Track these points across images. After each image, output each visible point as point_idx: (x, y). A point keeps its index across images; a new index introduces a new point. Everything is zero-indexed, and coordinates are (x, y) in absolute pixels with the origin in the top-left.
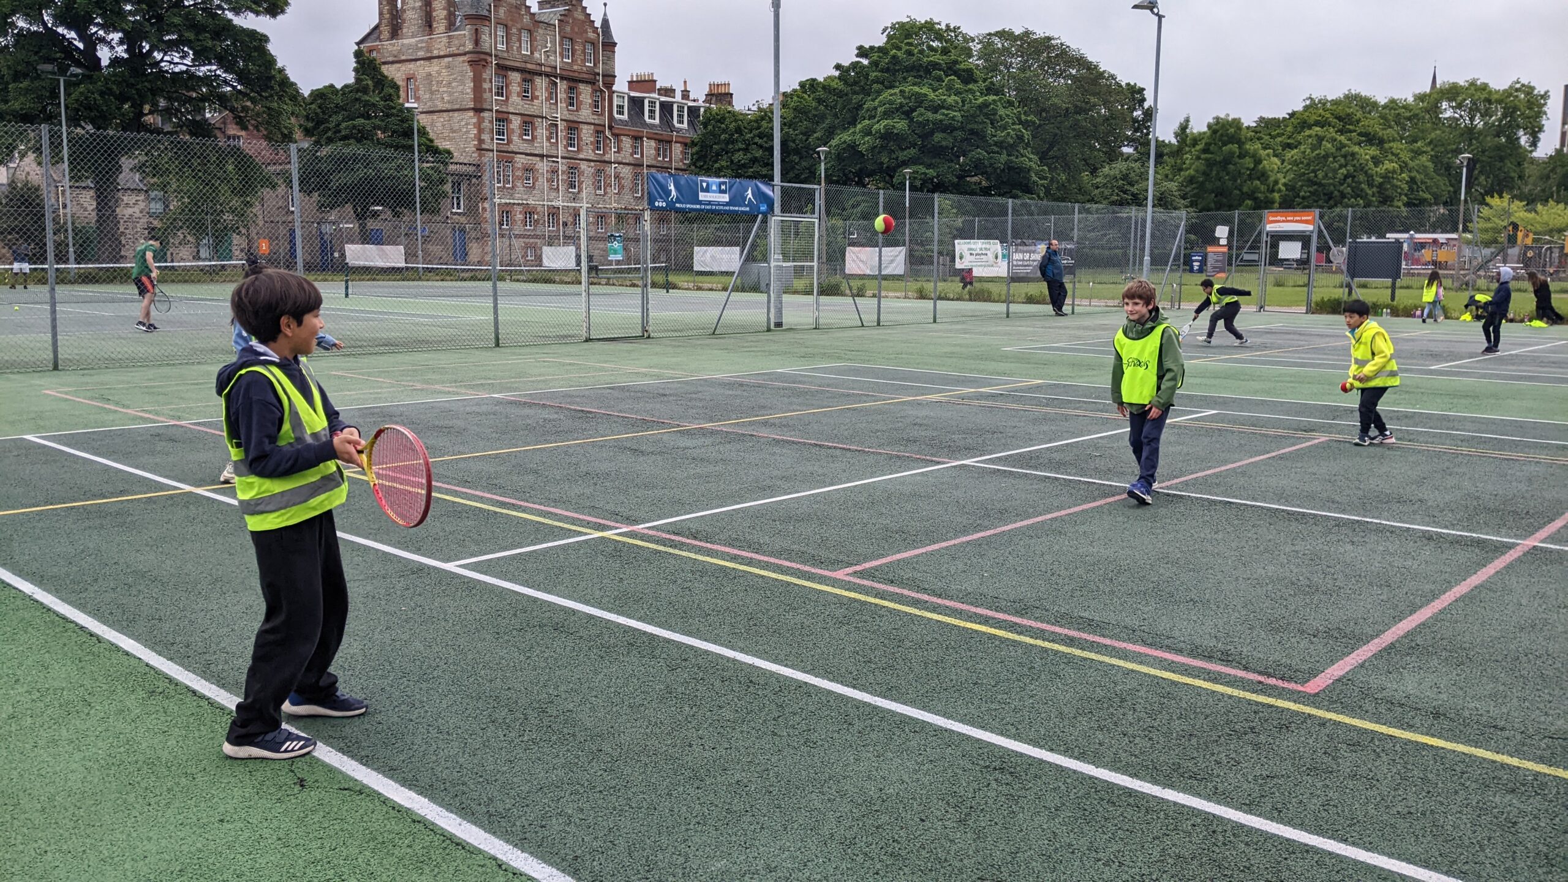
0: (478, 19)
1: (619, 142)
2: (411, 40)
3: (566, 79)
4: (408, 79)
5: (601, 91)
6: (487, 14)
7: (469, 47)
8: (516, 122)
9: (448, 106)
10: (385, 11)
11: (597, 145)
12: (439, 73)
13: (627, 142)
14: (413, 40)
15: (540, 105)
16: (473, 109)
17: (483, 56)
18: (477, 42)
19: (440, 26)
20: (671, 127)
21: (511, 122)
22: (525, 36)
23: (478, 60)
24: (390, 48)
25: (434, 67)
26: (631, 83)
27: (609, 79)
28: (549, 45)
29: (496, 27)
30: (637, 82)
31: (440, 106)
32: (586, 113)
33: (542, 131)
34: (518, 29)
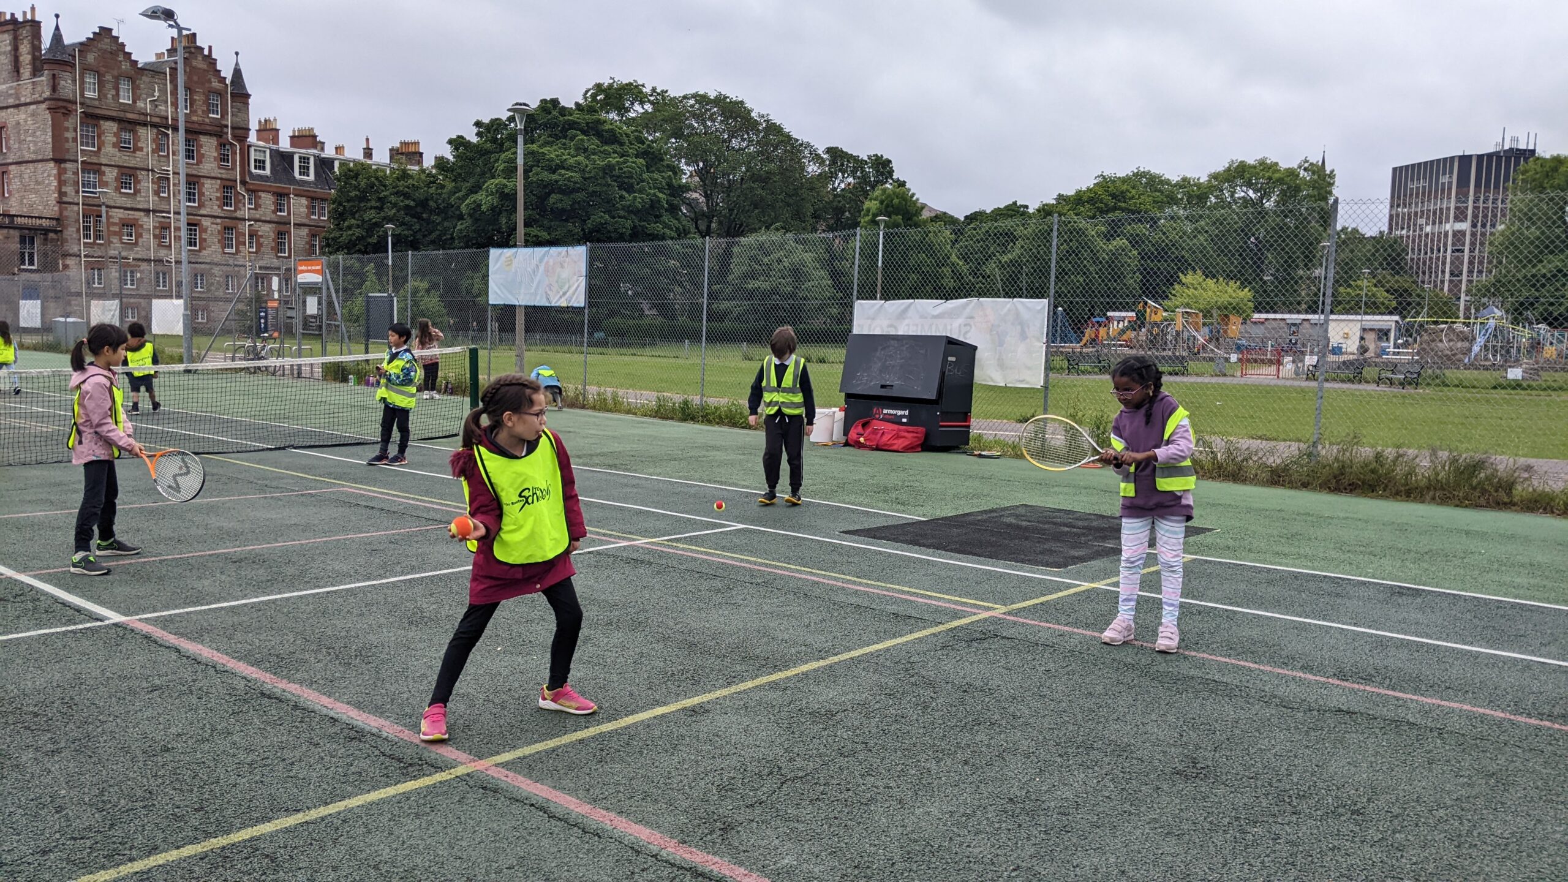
0: (61, 64)
1: (256, 198)
4: (2, 128)
5: (231, 144)
9: (33, 157)
11: (225, 201)
12: (25, 120)
13: (267, 200)
14: (4, 87)
15: (144, 156)
16: (53, 160)
17: (61, 104)
18: (54, 89)
19: (26, 72)
20: (331, 185)
21: (104, 173)
22: (124, 86)
23: (60, 107)
25: (21, 115)
26: (292, 138)
27: (242, 132)
28: (156, 94)
29: (82, 74)
30: (298, 137)
31: (27, 156)
32: (209, 166)
33: (147, 184)
34: (114, 77)
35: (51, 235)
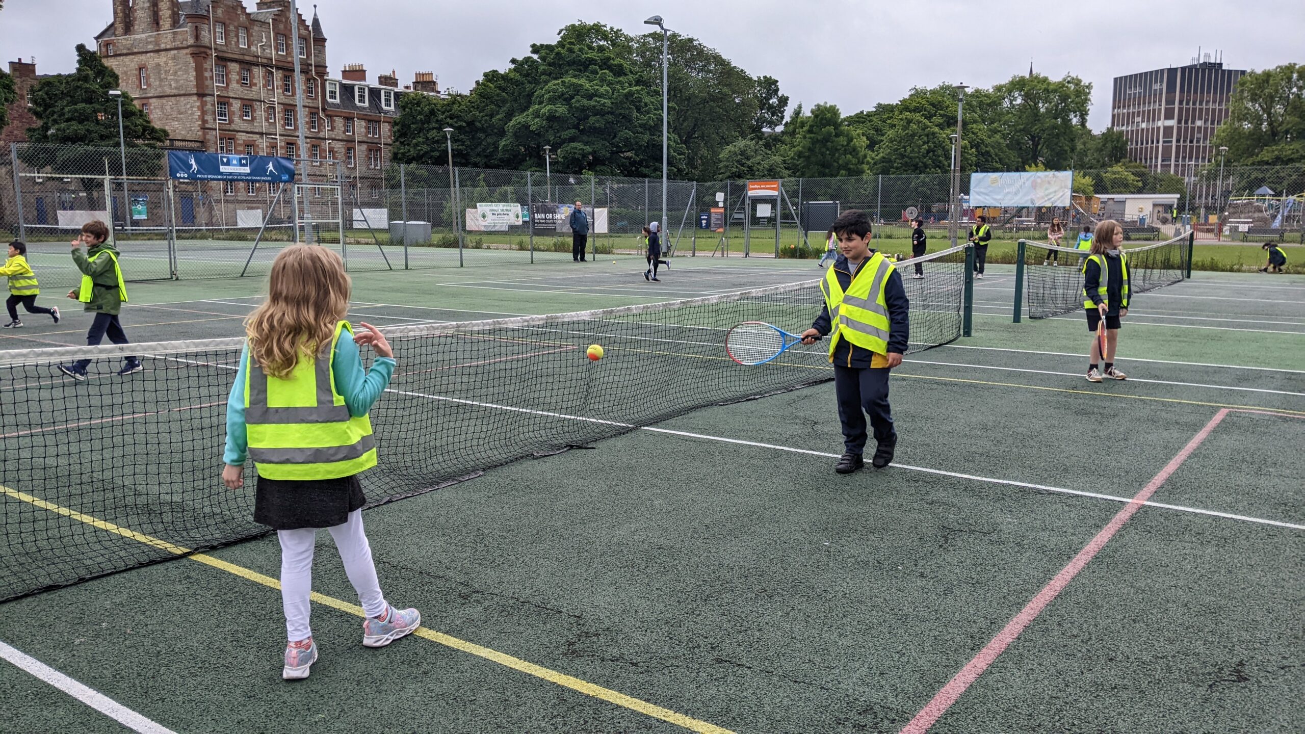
0: (198, 18)
1: (333, 122)
2: (141, 35)
3: (281, 69)
4: (141, 69)
5: (314, 79)
6: (205, 13)
7: (191, 41)
8: (236, 105)
9: (175, 92)
10: (119, 11)
11: (312, 124)
12: (166, 63)
13: (339, 122)
14: (143, 36)
15: (259, 89)
16: (196, 94)
17: (203, 50)
18: (197, 37)
19: (166, 23)
20: (380, 110)
21: (231, 105)
22: (242, 34)
23: (200, 52)
24: (124, 42)
25: (162, 59)
26: (344, 72)
27: (322, 70)
28: (264, 40)
29: (214, 25)
30: (349, 71)
31: (168, 91)
32: (300, 98)
34: (235, 27)
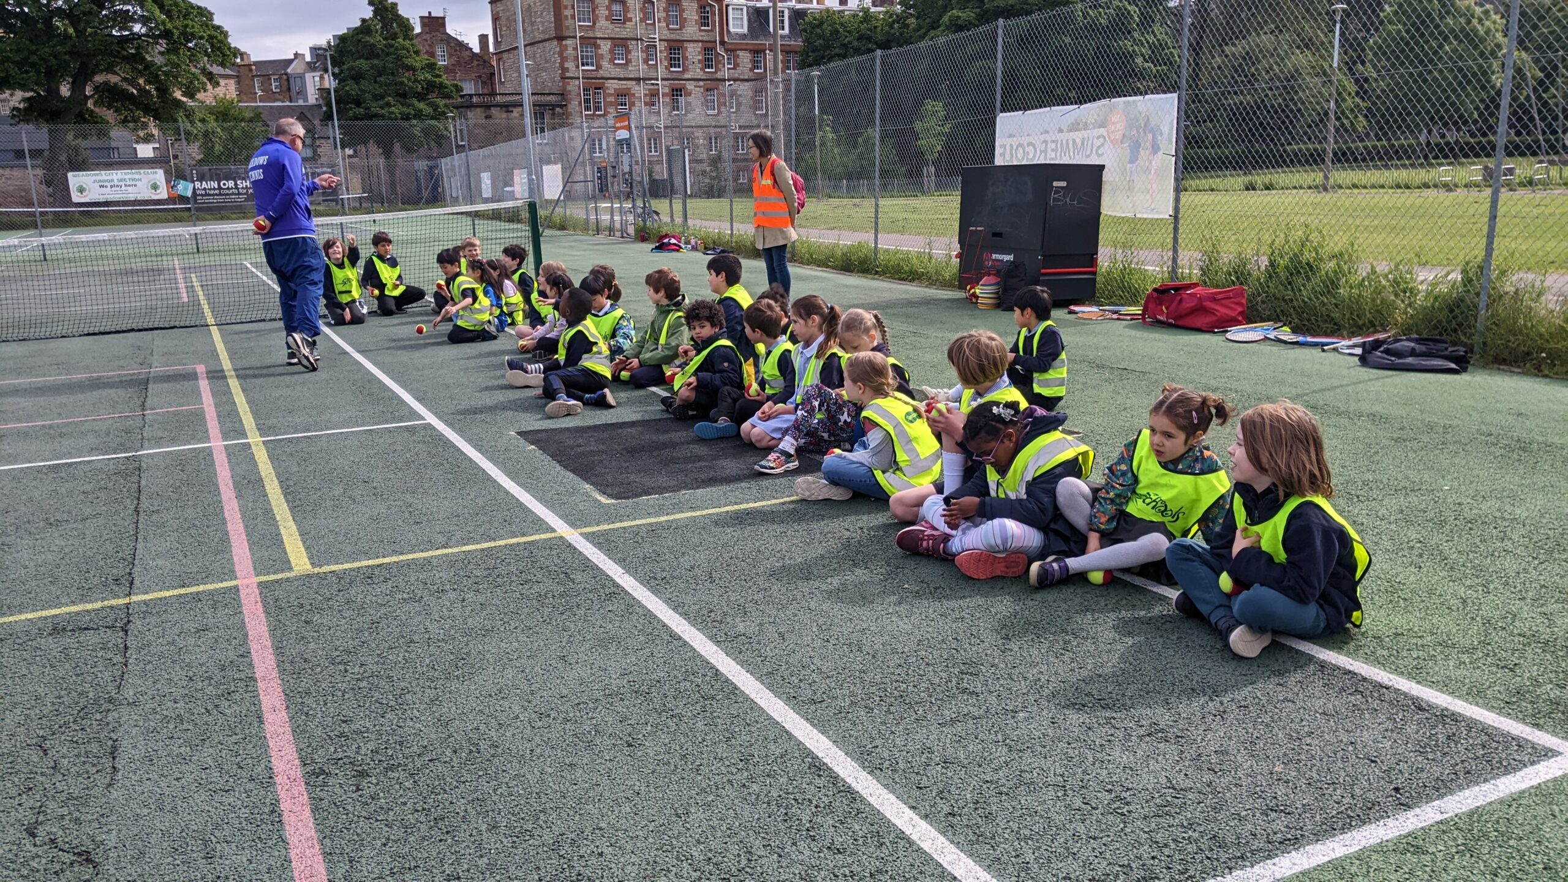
1: (735, 57)
5: (711, 5)
8: (605, 47)
11: (707, 63)
13: (745, 58)
15: (633, 26)
16: (555, 38)
21: (598, 46)
32: (692, 30)
33: (637, 54)
35: (558, 109)
